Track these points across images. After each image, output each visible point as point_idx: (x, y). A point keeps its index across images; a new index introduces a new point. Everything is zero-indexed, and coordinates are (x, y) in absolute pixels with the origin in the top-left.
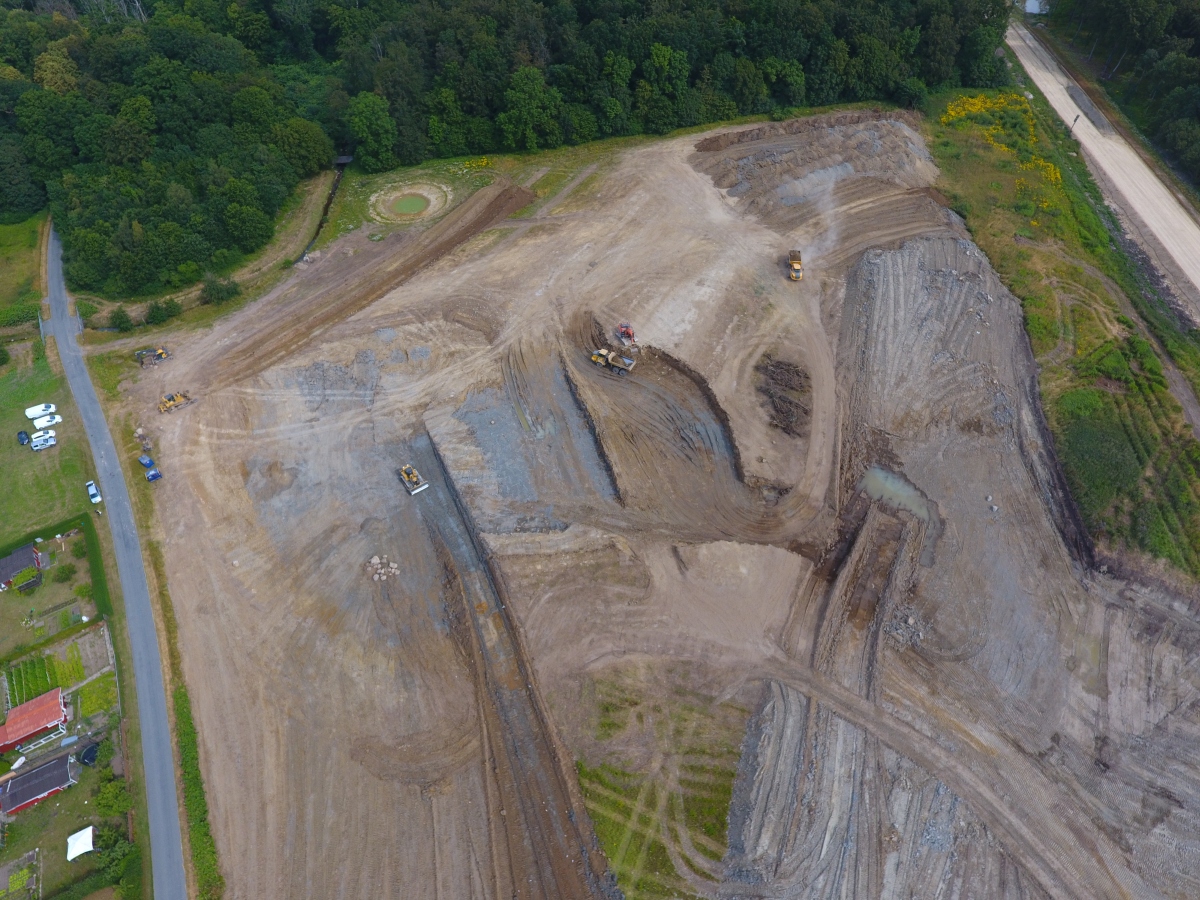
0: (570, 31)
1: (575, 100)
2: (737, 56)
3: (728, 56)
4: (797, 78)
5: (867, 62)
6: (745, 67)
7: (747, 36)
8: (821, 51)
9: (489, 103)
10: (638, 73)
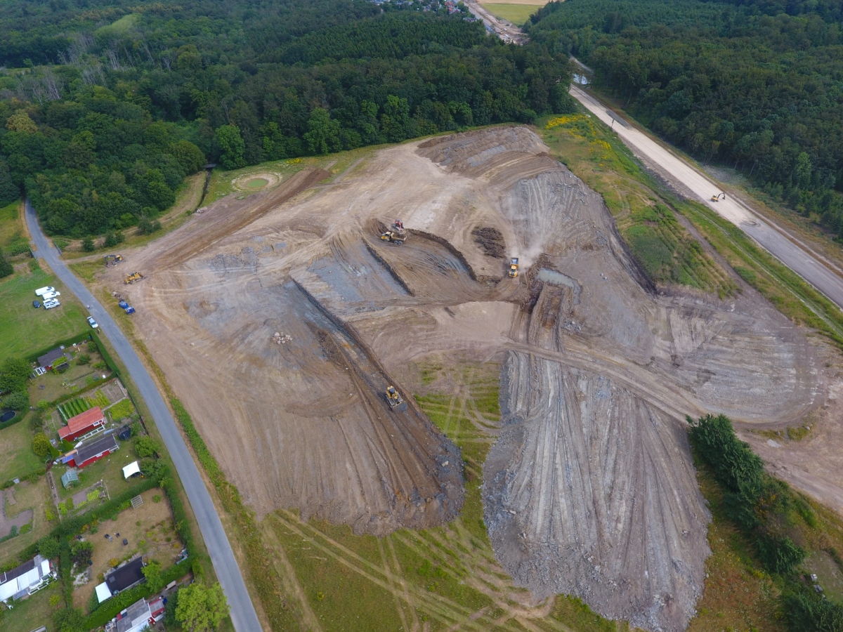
0: (340, 93)
1: (346, 126)
2: (433, 101)
3: (429, 101)
4: (468, 111)
5: (503, 101)
6: (438, 106)
7: (438, 91)
8: (478, 97)
9: (298, 129)
10: (381, 111)
